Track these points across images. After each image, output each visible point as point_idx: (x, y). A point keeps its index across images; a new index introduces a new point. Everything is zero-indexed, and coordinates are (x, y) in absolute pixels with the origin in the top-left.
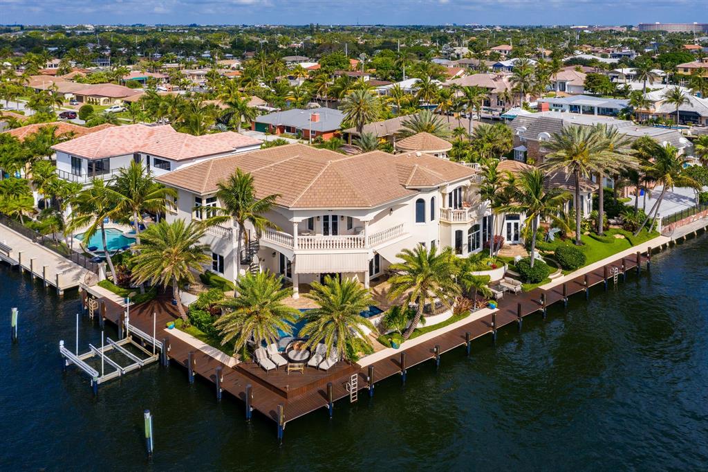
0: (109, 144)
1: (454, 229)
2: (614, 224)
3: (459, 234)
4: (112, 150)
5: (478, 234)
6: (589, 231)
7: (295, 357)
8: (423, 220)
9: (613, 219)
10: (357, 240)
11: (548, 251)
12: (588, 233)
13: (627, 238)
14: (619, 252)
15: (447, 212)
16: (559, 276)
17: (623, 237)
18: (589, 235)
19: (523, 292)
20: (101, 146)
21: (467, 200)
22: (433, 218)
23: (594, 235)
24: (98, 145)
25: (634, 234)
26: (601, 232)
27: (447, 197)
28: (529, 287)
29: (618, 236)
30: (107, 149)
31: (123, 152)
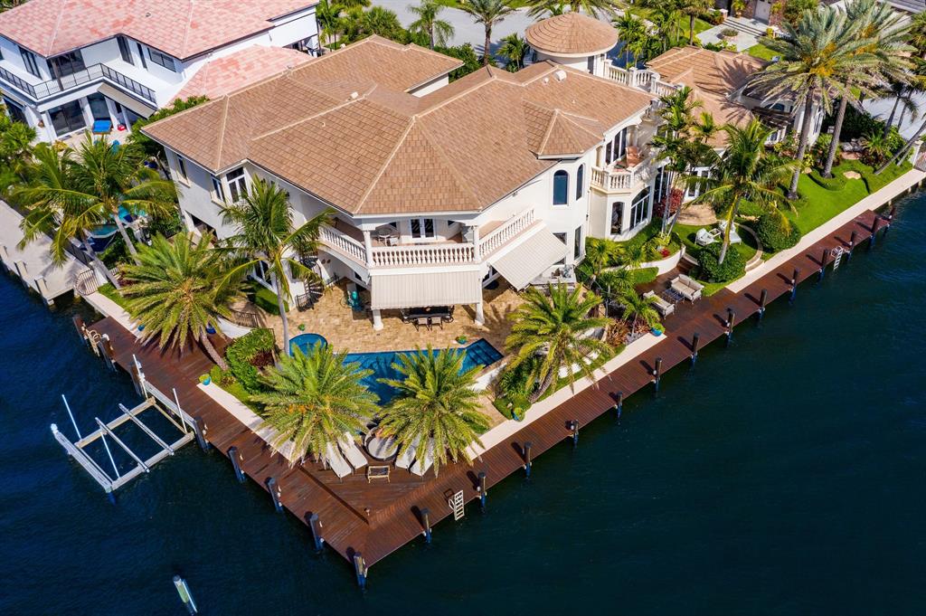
0: (70, 22)
1: (611, 200)
2: (850, 152)
3: (618, 208)
4: (77, 35)
5: (646, 202)
6: (812, 167)
7: (378, 451)
8: (564, 201)
9: (850, 141)
10: (463, 252)
11: (746, 215)
12: (809, 170)
13: (864, 180)
14: (849, 206)
15: (603, 174)
16: (757, 265)
17: (858, 177)
18: (809, 175)
19: (704, 300)
20: (58, 28)
21: (635, 144)
22: (579, 195)
23: (818, 177)
24: (53, 25)
25: (875, 170)
26: (829, 170)
27: (604, 152)
28: (713, 289)
29: (851, 175)
30: (68, 34)
31: (96, 38)
